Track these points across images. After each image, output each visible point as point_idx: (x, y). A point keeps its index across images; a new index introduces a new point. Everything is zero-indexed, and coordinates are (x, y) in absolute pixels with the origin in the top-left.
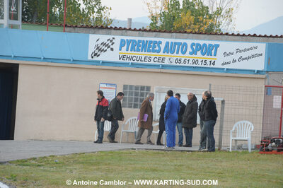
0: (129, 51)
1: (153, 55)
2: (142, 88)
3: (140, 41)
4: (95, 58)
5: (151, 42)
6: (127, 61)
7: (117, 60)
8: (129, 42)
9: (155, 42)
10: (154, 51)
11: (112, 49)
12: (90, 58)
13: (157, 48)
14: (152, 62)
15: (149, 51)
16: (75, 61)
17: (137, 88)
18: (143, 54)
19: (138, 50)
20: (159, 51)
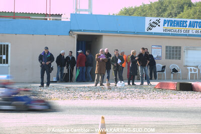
0: (169, 27)
1: (183, 29)
2: (177, 47)
3: (175, 21)
4: (149, 31)
5: (181, 21)
6: (168, 32)
7: (163, 32)
8: (169, 21)
9: (184, 21)
10: (183, 26)
11: (159, 26)
12: (146, 31)
13: (185, 25)
14: (182, 33)
15: (181, 26)
16: (138, 33)
17: (173, 48)
18: (177, 28)
19: (174, 26)
20: (186, 26)
